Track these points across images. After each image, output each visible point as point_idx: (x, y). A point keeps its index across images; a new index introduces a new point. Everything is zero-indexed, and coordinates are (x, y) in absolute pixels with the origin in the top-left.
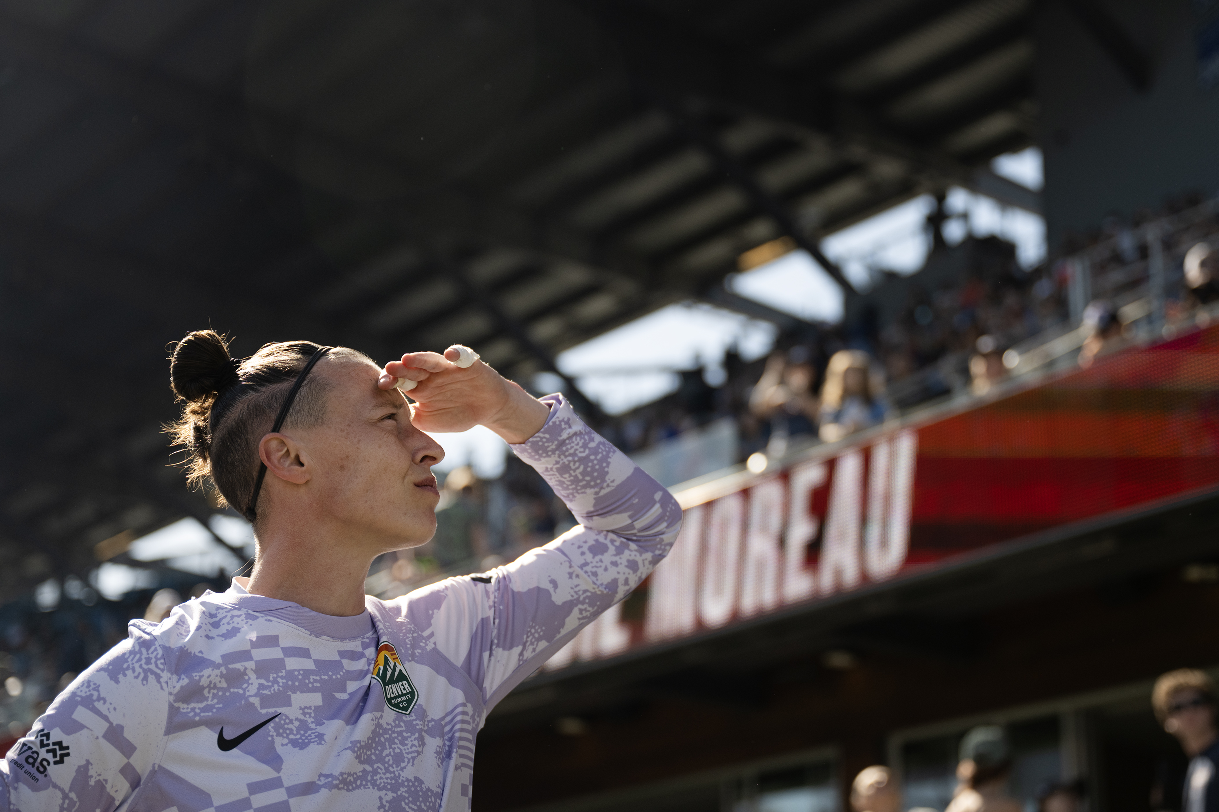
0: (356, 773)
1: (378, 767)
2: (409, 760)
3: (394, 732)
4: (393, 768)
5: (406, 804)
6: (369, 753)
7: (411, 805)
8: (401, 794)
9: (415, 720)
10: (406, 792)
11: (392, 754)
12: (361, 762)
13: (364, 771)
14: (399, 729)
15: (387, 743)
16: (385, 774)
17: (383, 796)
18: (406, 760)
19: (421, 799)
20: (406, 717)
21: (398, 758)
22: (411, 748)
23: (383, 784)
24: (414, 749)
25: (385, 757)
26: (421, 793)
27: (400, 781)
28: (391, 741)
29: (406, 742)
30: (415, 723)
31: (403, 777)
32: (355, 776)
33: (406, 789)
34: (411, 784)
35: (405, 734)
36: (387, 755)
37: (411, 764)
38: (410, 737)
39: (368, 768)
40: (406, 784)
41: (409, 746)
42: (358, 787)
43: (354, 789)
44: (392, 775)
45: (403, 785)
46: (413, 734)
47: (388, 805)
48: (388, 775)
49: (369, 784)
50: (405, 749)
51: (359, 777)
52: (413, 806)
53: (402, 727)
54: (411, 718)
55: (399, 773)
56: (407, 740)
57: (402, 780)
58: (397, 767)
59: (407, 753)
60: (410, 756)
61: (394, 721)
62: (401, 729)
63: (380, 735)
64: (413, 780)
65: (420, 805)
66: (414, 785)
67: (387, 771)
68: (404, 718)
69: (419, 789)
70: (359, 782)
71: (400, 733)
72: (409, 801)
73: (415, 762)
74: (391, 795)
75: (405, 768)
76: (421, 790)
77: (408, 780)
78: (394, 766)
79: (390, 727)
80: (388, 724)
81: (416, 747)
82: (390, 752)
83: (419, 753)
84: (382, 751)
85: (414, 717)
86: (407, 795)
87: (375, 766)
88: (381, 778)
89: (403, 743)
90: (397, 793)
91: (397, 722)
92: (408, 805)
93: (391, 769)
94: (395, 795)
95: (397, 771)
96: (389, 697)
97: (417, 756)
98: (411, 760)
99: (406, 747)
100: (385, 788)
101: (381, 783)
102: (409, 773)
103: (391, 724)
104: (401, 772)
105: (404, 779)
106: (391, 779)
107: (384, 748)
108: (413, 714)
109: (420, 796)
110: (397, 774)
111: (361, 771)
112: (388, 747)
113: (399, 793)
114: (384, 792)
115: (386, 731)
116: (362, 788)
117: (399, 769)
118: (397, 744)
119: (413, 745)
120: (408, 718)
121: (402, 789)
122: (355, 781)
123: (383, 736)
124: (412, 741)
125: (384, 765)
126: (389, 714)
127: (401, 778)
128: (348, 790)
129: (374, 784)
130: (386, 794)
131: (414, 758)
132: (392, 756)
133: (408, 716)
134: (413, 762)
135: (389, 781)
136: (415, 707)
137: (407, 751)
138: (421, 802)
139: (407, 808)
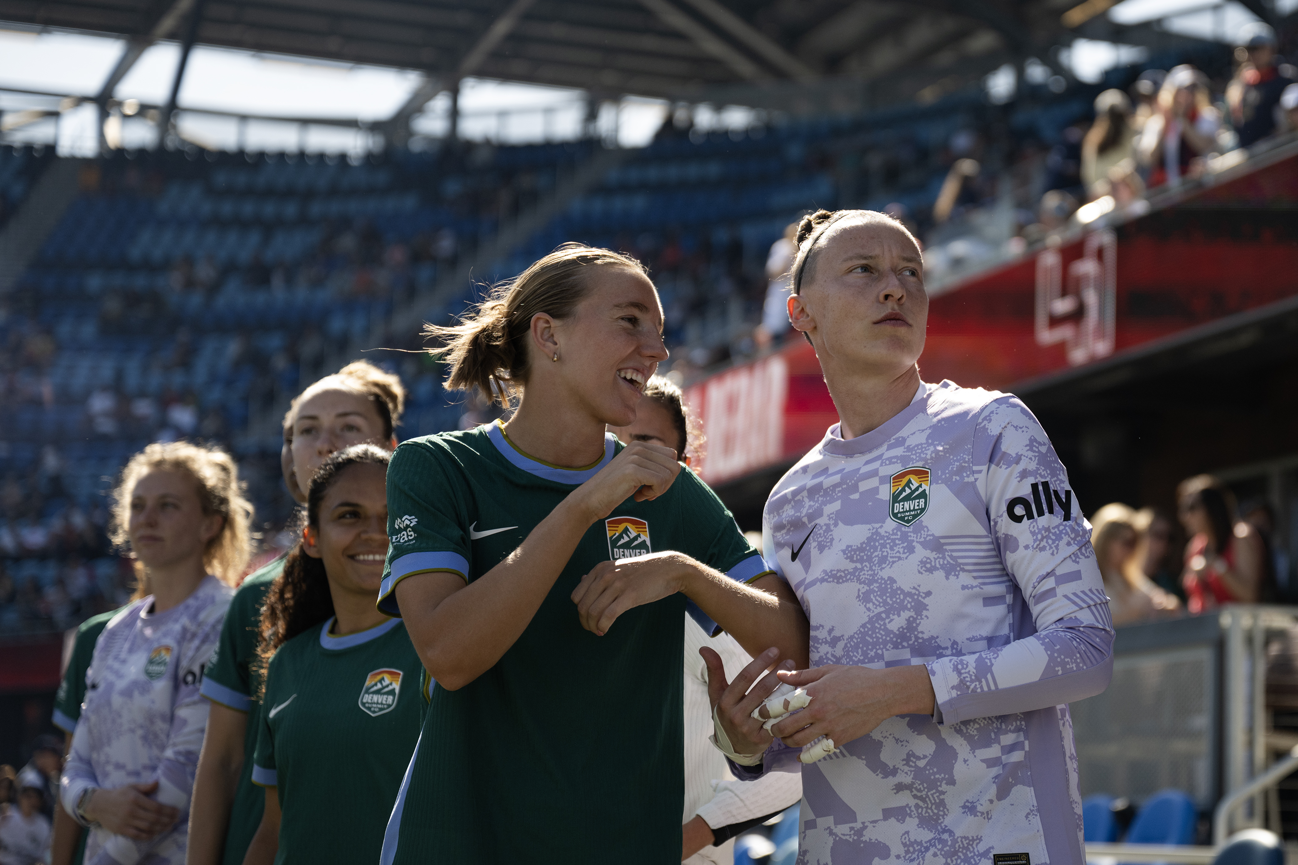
0: (848, 570)
1: (866, 565)
2: (890, 562)
3: (889, 539)
4: (876, 567)
5: (874, 596)
6: (861, 554)
7: (877, 598)
8: (873, 588)
9: (910, 532)
10: (877, 587)
11: (880, 556)
12: (852, 561)
13: (856, 569)
14: (894, 537)
15: (879, 547)
16: (868, 571)
17: (861, 589)
18: (888, 562)
19: (888, 595)
20: (905, 528)
21: (883, 560)
22: (896, 554)
23: (863, 579)
24: (898, 555)
25: (873, 558)
26: (889, 590)
27: (876, 578)
28: (883, 546)
29: (895, 548)
30: (909, 534)
31: (880, 575)
32: (846, 572)
33: (878, 585)
34: (883, 582)
35: (897, 542)
36: (876, 556)
37: (889, 566)
38: (899, 544)
39: (859, 566)
40: (880, 581)
41: (895, 552)
42: (847, 581)
43: (843, 582)
44: (872, 573)
45: (876, 581)
46: (903, 543)
47: (862, 595)
48: (870, 572)
49: (855, 578)
50: (891, 554)
51: (849, 573)
52: (879, 599)
53: (898, 535)
54: (909, 530)
55: (878, 572)
56: (896, 546)
57: (878, 578)
58: (879, 567)
59: (891, 557)
60: (891, 560)
61: (893, 530)
62: (896, 537)
63: (875, 540)
64: (886, 579)
65: (886, 599)
66: (886, 582)
67: (871, 569)
68: (903, 529)
69: (889, 586)
70: (849, 577)
71: (893, 540)
72: (877, 594)
73: (893, 565)
74: (866, 588)
75: (884, 568)
76: (891, 588)
77: (882, 579)
78: (877, 565)
79: (887, 534)
80: (886, 532)
81: (900, 554)
82: (879, 554)
83: (900, 558)
84: (874, 552)
85: (911, 530)
86: (877, 590)
87: (864, 564)
88: (864, 574)
89: (892, 549)
90: (870, 587)
91: (895, 531)
92: (875, 598)
93: (874, 568)
94: (868, 588)
95: (878, 570)
96: (896, 511)
97: (898, 561)
98: (891, 563)
99: (892, 552)
100: (864, 583)
101: (862, 578)
102: (886, 573)
103: (889, 533)
104: (879, 571)
105: (880, 578)
106: (871, 575)
107: (876, 550)
108: (912, 527)
109: (888, 593)
110: (876, 573)
111: (853, 569)
112: (879, 550)
113: (872, 587)
114: (863, 585)
115: (882, 537)
116: (849, 581)
117: (879, 568)
118: (887, 548)
119: (898, 552)
120: (907, 529)
121: (875, 585)
122: (846, 576)
123: (878, 541)
124: (899, 548)
125: (870, 564)
126: (890, 524)
127: (878, 576)
128: (838, 583)
129: (858, 579)
130: (863, 587)
131: (894, 562)
132: (879, 558)
133: (907, 527)
134: (891, 565)
135: (868, 577)
136: (917, 522)
137: (892, 555)
138: (887, 597)
139: (874, 599)
